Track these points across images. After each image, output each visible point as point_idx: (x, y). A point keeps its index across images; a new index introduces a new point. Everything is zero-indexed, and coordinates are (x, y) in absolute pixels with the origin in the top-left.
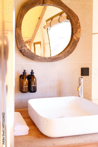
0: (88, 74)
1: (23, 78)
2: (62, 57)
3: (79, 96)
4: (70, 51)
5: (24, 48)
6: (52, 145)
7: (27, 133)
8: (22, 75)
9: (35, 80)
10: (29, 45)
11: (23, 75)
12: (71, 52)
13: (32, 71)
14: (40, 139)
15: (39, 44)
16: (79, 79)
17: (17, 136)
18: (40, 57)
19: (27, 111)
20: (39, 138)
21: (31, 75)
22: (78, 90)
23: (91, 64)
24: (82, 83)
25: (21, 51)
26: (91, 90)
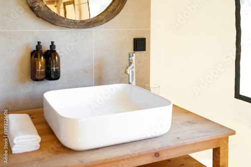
0: (144, 49)
1: (36, 56)
2: (102, 20)
3: (129, 83)
4: (116, 10)
5: (38, 4)
6: (78, 162)
7: (37, 147)
8: (34, 51)
9: (57, 58)
10: (56, 6)
11: (36, 51)
12: (118, 13)
13: (52, 43)
14: (59, 156)
15: (72, 5)
16: (129, 55)
17: (19, 154)
18: (66, 20)
19: (42, 113)
20: (57, 154)
21: (50, 51)
22: (126, 72)
23: (149, 32)
24: (134, 62)
25: (32, 9)
26: (149, 73)
